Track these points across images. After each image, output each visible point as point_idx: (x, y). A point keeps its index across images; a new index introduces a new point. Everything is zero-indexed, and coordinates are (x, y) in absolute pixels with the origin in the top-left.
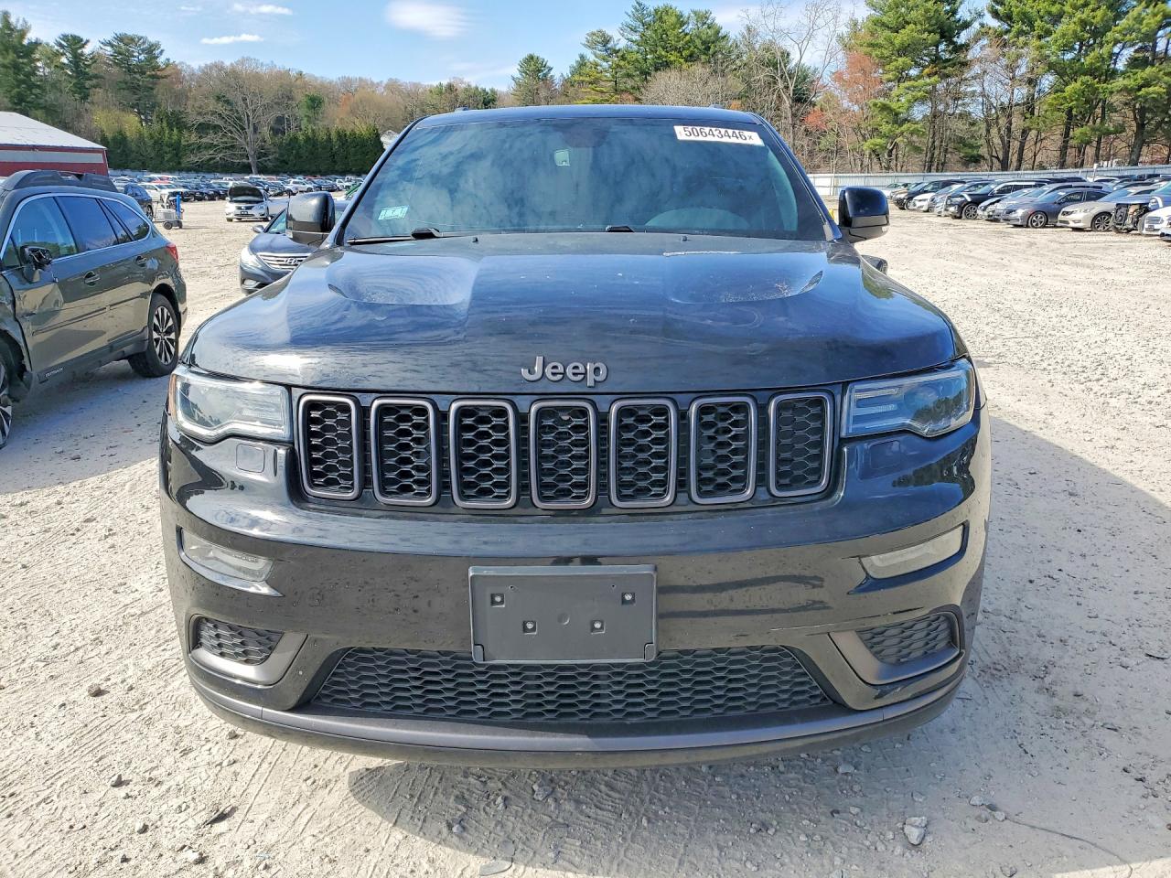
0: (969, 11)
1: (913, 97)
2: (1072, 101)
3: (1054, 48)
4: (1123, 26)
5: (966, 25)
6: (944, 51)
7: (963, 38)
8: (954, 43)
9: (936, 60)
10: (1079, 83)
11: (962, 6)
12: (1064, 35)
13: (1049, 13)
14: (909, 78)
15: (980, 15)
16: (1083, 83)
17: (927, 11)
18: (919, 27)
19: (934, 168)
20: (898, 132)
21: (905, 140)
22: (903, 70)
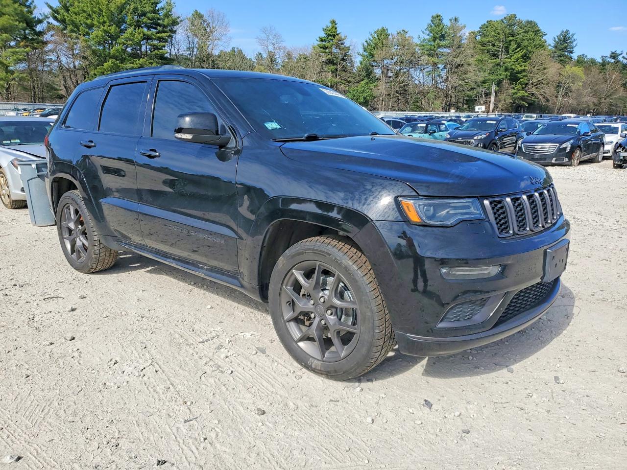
0: (40, 14)
1: (17, 58)
2: (109, 71)
3: (93, 42)
4: (126, 36)
5: (40, 21)
6: (29, 34)
7: (39, 28)
8: (35, 30)
9: (25, 38)
10: (110, 62)
11: (35, 10)
12: (97, 37)
13: (86, 24)
14: (11, 47)
15: (47, 17)
16: (112, 63)
17: (16, 9)
18: (12, 18)
19: (37, 101)
20: (11, 78)
21: (17, 83)
22: (6, 41)
